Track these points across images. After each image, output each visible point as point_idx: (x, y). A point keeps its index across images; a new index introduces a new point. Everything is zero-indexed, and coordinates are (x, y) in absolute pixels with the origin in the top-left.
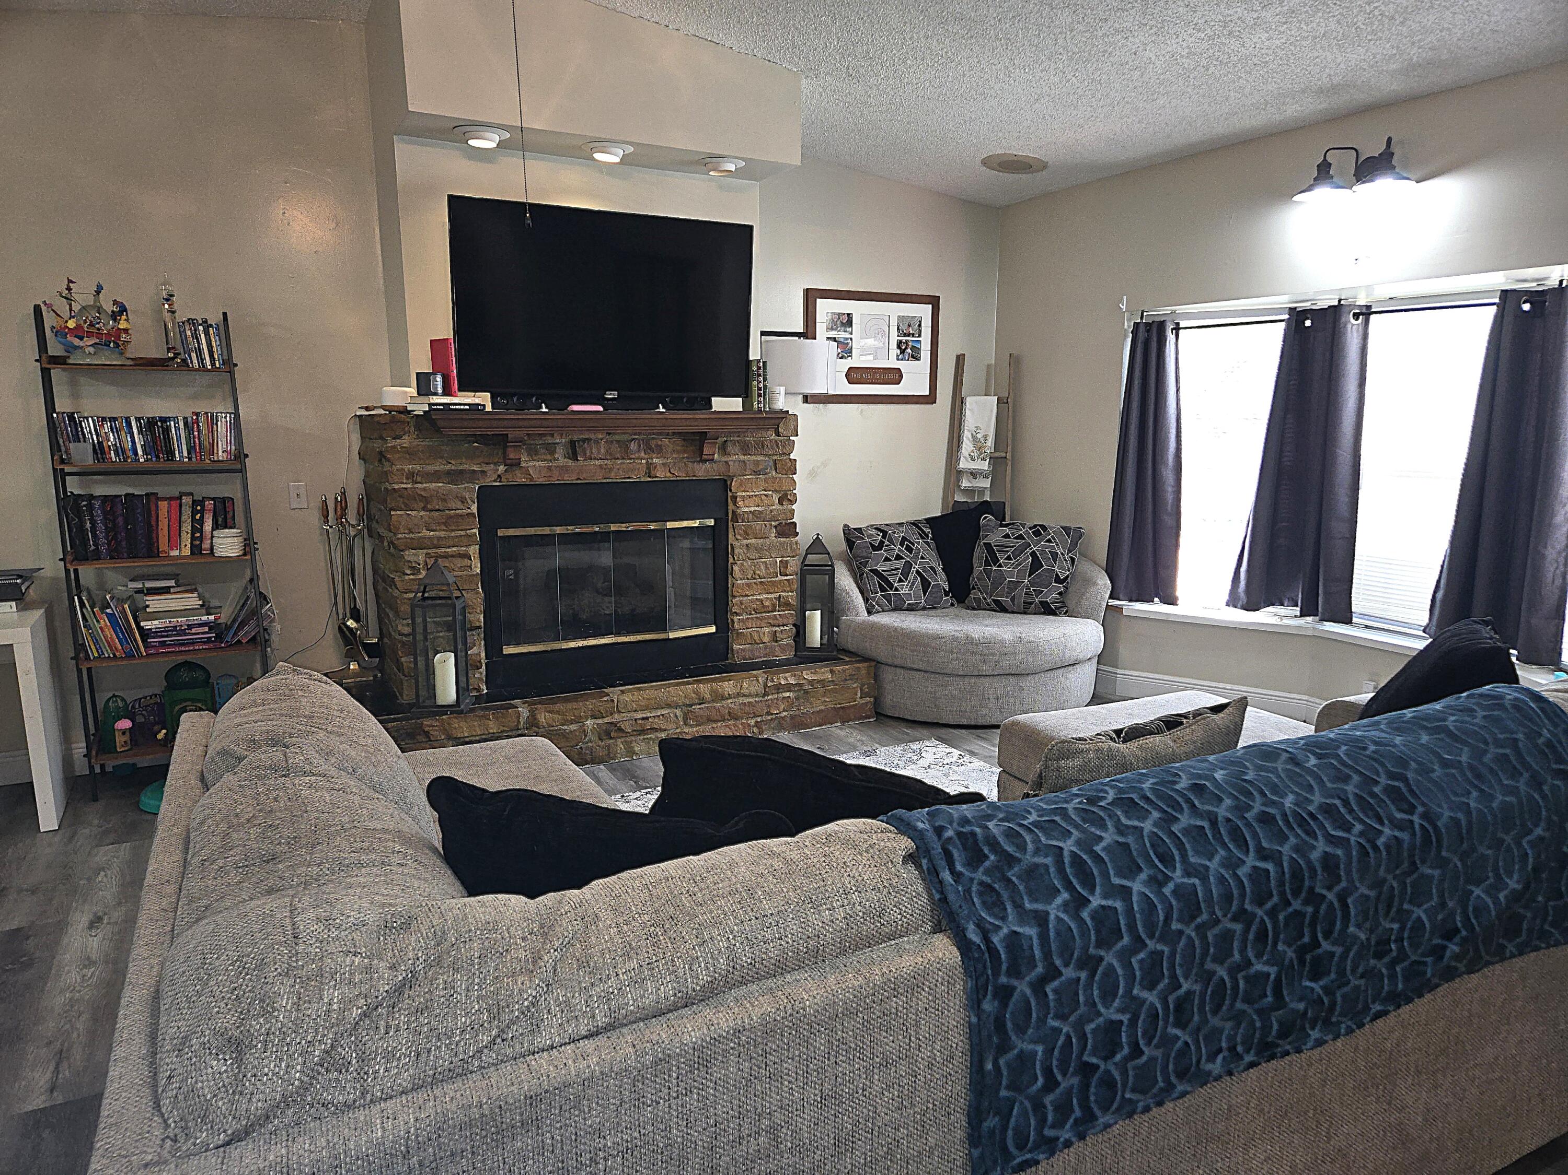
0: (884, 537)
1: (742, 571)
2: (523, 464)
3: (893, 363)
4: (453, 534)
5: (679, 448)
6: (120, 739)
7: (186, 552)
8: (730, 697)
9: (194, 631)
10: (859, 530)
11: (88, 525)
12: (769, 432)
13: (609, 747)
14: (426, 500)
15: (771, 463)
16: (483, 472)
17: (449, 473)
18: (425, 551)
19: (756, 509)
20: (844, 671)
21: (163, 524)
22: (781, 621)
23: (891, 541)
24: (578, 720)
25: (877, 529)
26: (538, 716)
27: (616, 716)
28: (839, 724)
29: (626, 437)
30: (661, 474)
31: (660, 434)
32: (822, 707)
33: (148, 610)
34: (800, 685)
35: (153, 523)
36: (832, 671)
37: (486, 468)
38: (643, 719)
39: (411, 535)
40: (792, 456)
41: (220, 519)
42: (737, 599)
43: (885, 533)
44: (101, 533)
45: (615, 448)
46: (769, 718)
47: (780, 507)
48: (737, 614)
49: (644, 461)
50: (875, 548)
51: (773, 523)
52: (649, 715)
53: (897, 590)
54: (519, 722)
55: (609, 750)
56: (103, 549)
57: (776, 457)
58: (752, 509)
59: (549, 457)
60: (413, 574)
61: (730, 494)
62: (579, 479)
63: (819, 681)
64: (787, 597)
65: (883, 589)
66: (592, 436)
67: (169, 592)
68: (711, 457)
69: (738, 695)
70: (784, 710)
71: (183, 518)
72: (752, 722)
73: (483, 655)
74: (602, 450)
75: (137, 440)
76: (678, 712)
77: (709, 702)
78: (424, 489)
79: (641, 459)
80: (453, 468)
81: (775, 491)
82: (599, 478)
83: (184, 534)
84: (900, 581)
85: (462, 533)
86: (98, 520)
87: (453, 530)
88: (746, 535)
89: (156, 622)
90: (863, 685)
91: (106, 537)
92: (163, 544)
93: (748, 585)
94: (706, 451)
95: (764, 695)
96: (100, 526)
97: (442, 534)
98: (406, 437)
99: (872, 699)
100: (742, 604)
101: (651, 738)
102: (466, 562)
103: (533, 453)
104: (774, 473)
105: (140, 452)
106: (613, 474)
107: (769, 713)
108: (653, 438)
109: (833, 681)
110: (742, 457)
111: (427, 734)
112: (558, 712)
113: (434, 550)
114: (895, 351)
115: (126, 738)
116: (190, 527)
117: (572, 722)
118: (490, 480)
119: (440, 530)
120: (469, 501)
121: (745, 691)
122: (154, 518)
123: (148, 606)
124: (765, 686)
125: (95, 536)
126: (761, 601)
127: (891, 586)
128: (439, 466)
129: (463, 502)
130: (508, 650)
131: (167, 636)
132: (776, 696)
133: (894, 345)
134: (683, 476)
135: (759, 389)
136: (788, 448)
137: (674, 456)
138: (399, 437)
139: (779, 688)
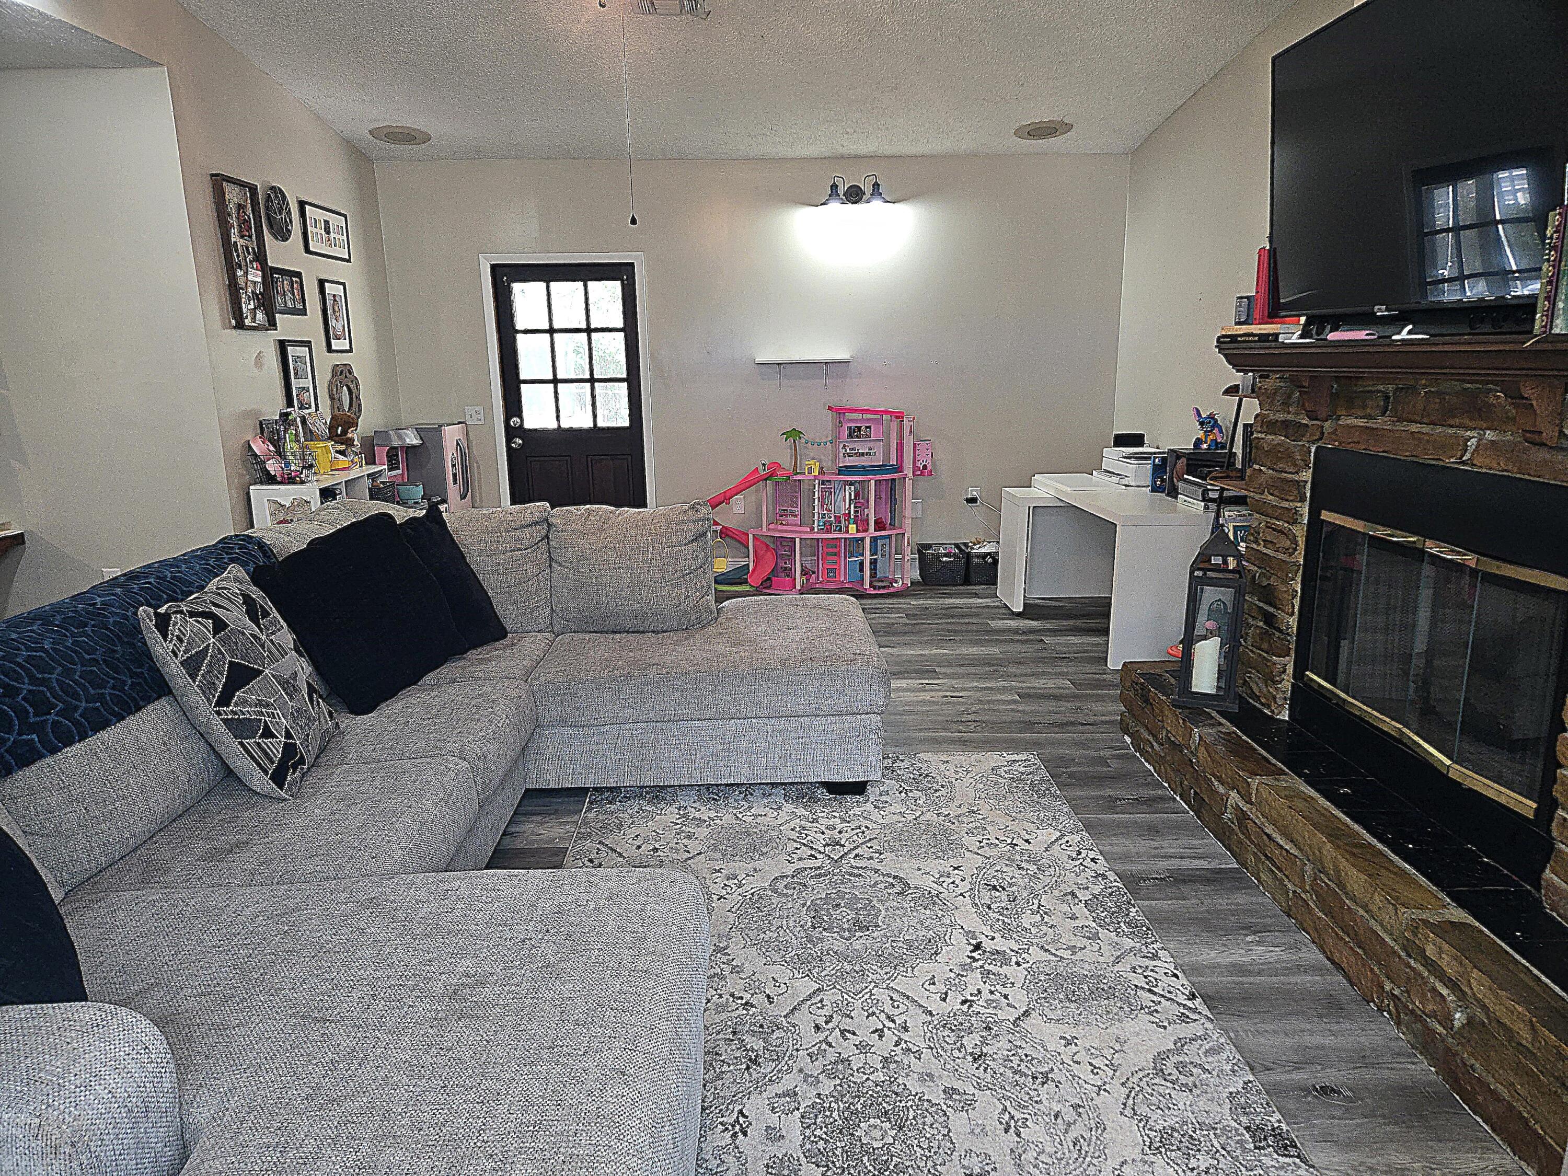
4: (1282, 504)
16: (1307, 426)
17: (1284, 424)
26: (1200, 749)
27: (1254, 809)
30: (1483, 462)
39: (1256, 496)
66: (1412, 382)
73: (1290, 670)
78: (1267, 442)
79: (1467, 428)
85: (1287, 504)
87: (1283, 499)
97: (1275, 501)
102: (1287, 543)
106: (1420, 450)
120: (1300, 463)
129: (1293, 464)
135: (1548, 281)
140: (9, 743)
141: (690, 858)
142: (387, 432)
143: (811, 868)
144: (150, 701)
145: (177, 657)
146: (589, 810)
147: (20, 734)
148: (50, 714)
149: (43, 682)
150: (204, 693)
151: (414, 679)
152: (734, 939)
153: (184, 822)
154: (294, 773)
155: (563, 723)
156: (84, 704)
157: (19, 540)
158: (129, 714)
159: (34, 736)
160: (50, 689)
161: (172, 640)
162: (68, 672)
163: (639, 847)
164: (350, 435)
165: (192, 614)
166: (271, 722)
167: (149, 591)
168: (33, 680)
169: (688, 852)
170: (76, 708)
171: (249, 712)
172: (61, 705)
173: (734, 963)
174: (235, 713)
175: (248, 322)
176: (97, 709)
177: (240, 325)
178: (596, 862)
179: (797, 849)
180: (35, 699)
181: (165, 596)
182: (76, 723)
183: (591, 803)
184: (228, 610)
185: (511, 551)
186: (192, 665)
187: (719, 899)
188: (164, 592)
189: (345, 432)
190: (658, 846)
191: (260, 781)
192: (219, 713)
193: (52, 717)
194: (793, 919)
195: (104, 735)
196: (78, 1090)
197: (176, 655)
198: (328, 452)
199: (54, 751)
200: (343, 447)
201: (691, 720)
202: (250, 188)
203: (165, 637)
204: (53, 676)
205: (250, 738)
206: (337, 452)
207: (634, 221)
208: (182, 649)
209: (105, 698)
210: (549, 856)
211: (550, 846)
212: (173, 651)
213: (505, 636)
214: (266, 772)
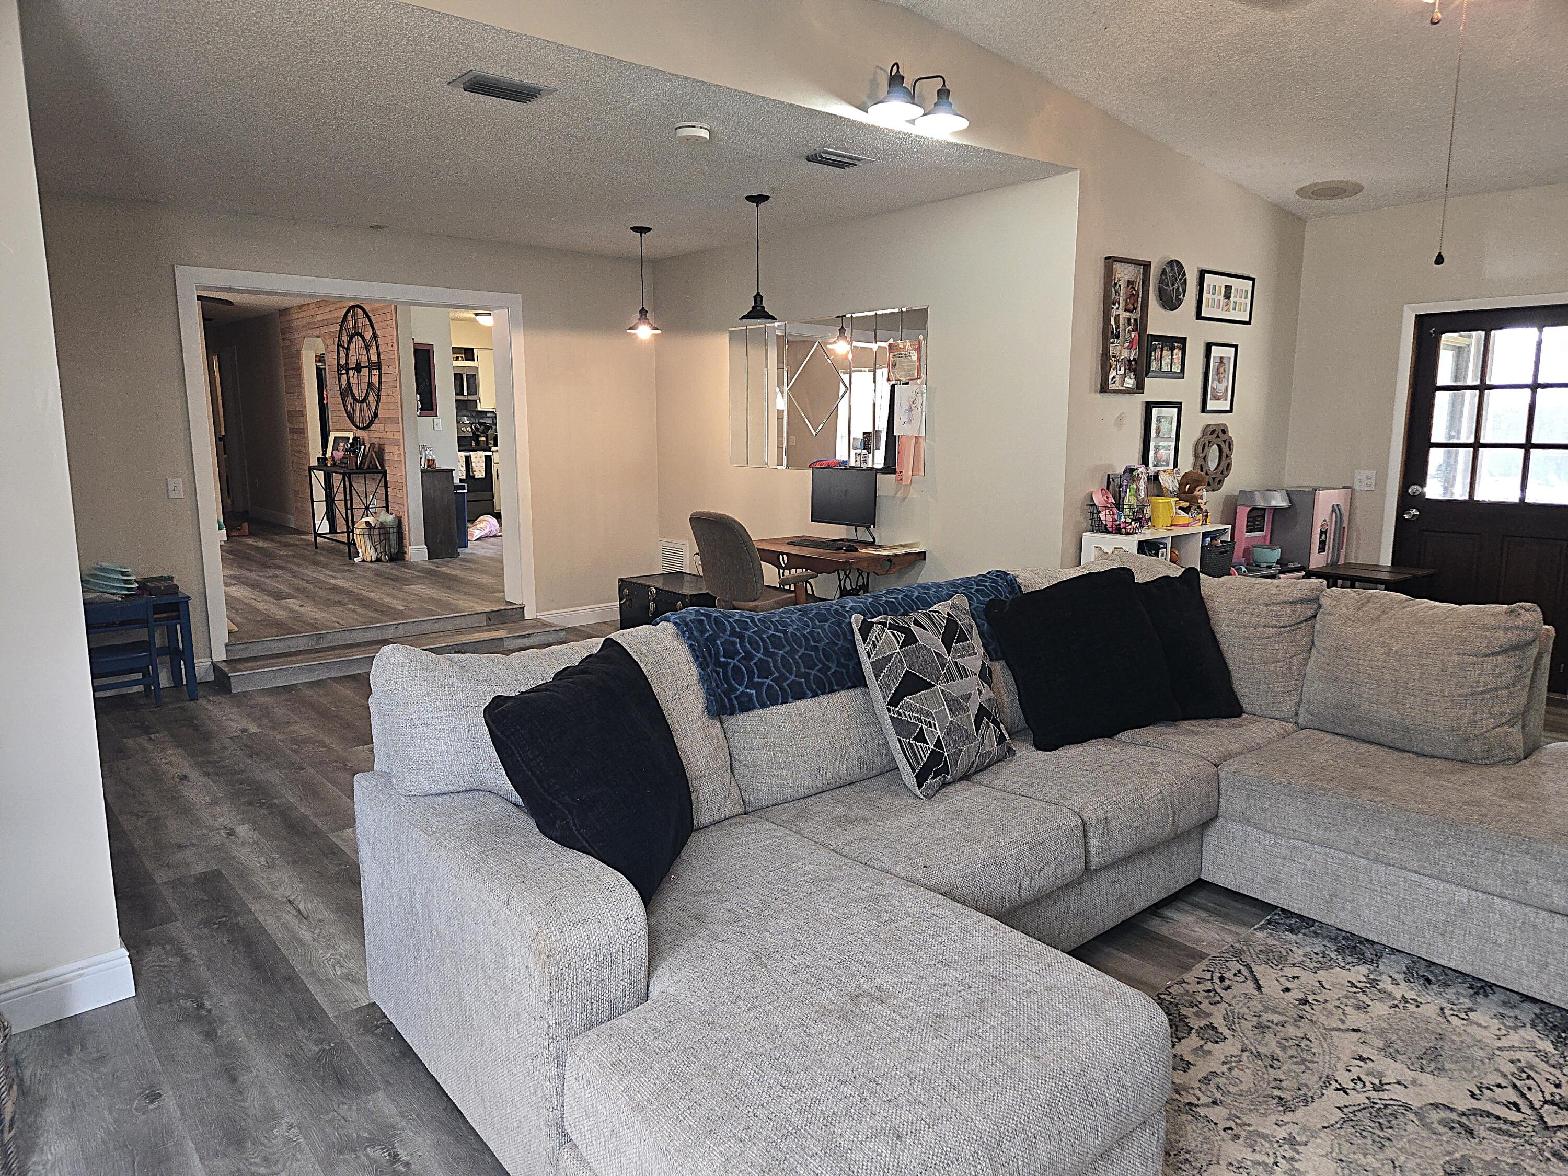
140: (738, 693)
141: (1339, 1030)
142: (1252, 493)
143: (1498, 1118)
144: (843, 687)
145: (869, 658)
146: (1261, 928)
147: (746, 688)
148: (768, 678)
149: (772, 655)
150: (881, 690)
151: (1109, 731)
152: (1319, 1141)
153: (848, 790)
154: (933, 778)
155: (1248, 821)
156: (793, 677)
157: (922, 555)
158: (823, 693)
159: (754, 692)
160: (775, 661)
161: (869, 643)
162: (793, 652)
163: (1287, 990)
164: (1196, 493)
165: (891, 627)
166: (927, 729)
167: (890, 605)
168: (767, 652)
169: (1343, 1022)
170: (787, 679)
171: (908, 716)
172: (777, 674)
173: (1297, 1165)
174: (900, 714)
175: (1111, 387)
176: (801, 683)
177: (1104, 389)
178: (1227, 983)
179: (1499, 1086)
180: (762, 666)
181: (902, 610)
182: (782, 689)
183: (1269, 922)
184: (925, 629)
185: (1265, 626)
186: (878, 667)
187: (1337, 1089)
188: (902, 607)
189: (1192, 490)
190: (1310, 999)
191: (909, 777)
192: (889, 710)
193: (769, 681)
194: (1418, 1160)
195: (801, 704)
196: (568, 923)
197: (869, 657)
198: (1170, 508)
199: (763, 706)
200: (1186, 504)
201: (1405, 869)
202: (1144, 265)
203: (864, 641)
204: (781, 652)
205: (906, 738)
206: (1180, 508)
207: (1439, 260)
208: (875, 652)
209: (809, 678)
210: (1185, 955)
211: (1195, 946)
212: (868, 653)
213: (1239, 716)
214: (914, 770)
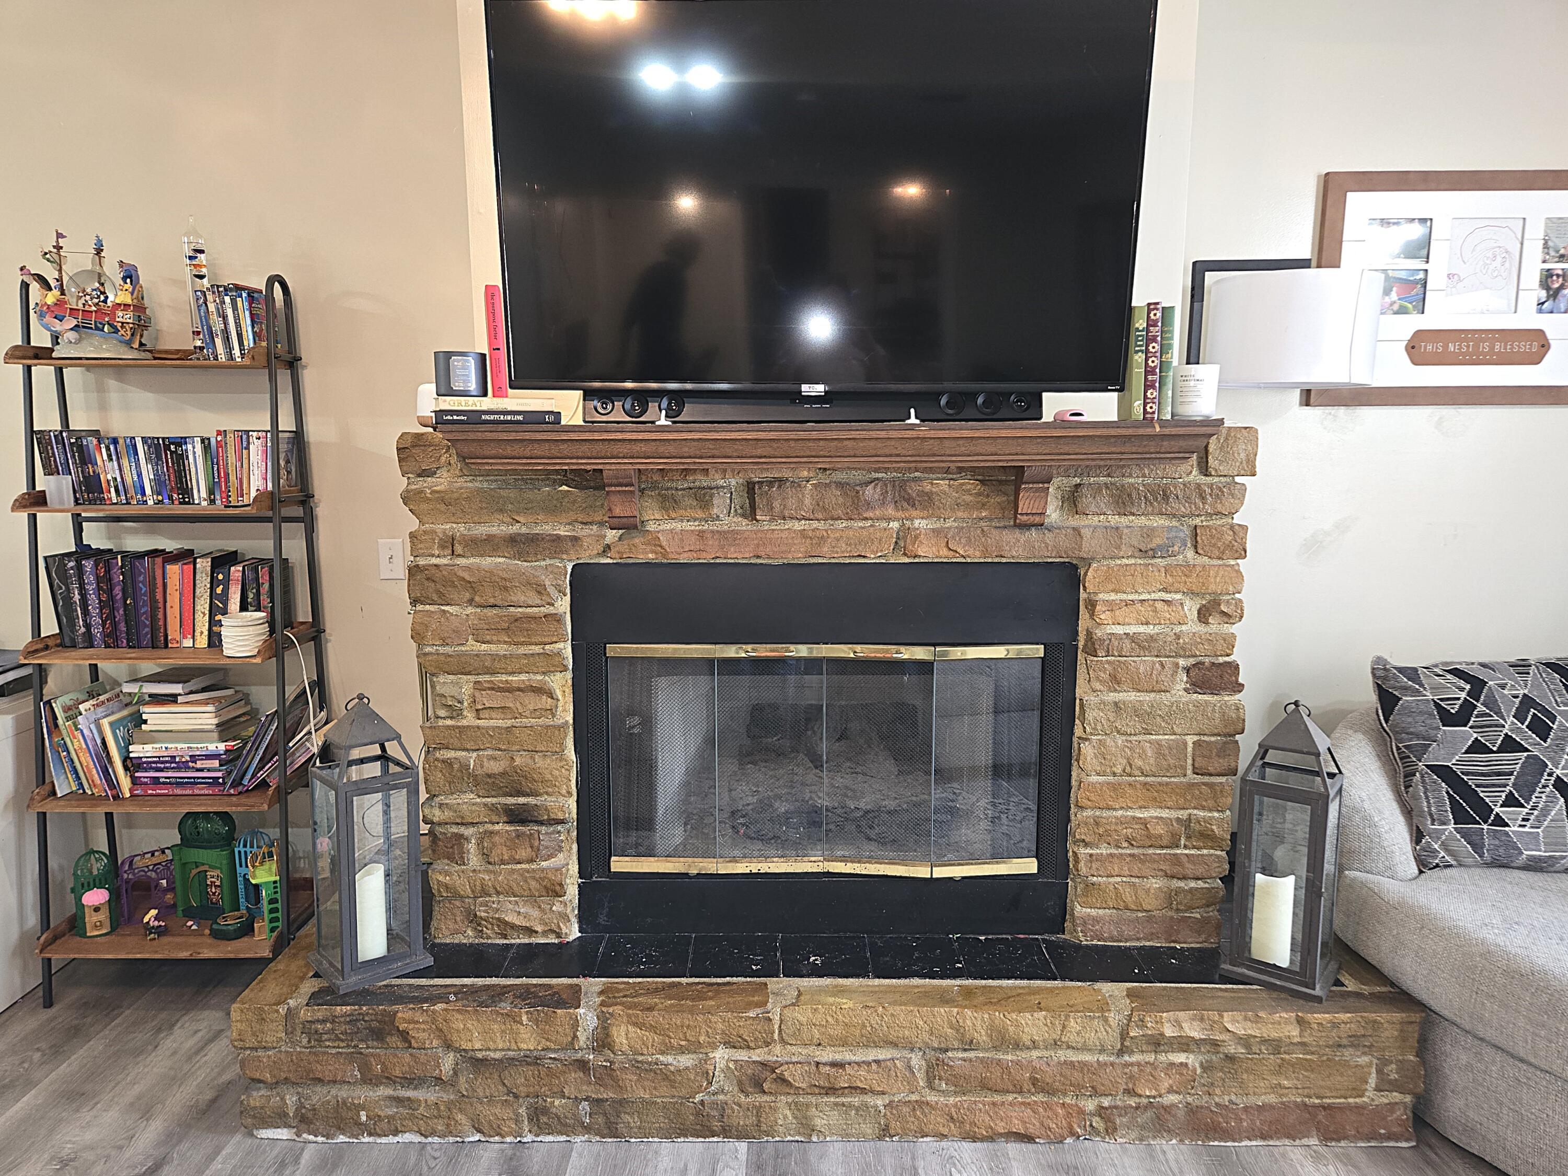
0: (1475, 693)
1: (1102, 756)
2: (651, 527)
3: (1528, 319)
4: (522, 650)
5: (968, 498)
6: (91, 919)
7: (203, 642)
8: (1035, 1045)
9: (199, 764)
10: (1412, 673)
11: (77, 597)
12: (1184, 467)
13: (759, 1109)
14: (470, 586)
15: (1187, 531)
16: (575, 539)
17: (513, 540)
18: (472, 678)
19: (1142, 629)
20: (1335, 1025)
21: (173, 600)
22: (1189, 869)
23: (1492, 704)
24: (693, 1047)
25: (1456, 672)
26: (614, 1031)
27: (778, 1049)
28: (1313, 1141)
29: (858, 476)
30: (928, 552)
31: (931, 470)
32: (1272, 1099)
33: (144, 727)
34: (1215, 1044)
35: (159, 596)
36: (1300, 1021)
37: (582, 531)
38: (834, 1064)
39: (448, 650)
40: (1238, 519)
41: (251, 595)
42: (1089, 813)
43: (1477, 685)
44: (94, 608)
45: (834, 497)
46: (1132, 1102)
47: (1200, 628)
48: (1086, 845)
49: (895, 525)
50: (1448, 719)
51: (1182, 662)
52: (849, 1057)
53: (1500, 821)
54: (575, 1037)
55: (758, 1116)
56: (97, 631)
57: (1197, 521)
58: (1131, 630)
59: (700, 514)
60: (451, 718)
61: (1083, 595)
62: (758, 557)
63: (1264, 1041)
64: (1208, 821)
65: (1460, 817)
66: (786, 474)
67: (175, 702)
68: (1037, 519)
69: (1056, 1044)
70: (1170, 1091)
71: (198, 591)
72: (1090, 1105)
73: (574, 868)
74: (807, 501)
75: (144, 473)
76: (916, 1060)
77: (987, 1050)
78: (467, 568)
79: (889, 520)
80: (524, 530)
81: (1192, 593)
82: (798, 556)
83: (198, 616)
84: (1510, 801)
85: (537, 649)
86: (91, 588)
87: (522, 644)
88: (1115, 681)
89: (148, 747)
90: (1385, 1062)
91: (101, 614)
92: (173, 631)
93: (1114, 787)
94: (1023, 507)
95: (1121, 1052)
96: (93, 599)
97: (502, 649)
98: (443, 473)
99: (1408, 1099)
100: (1097, 824)
101: (850, 1106)
102: (546, 702)
103: (669, 503)
104: (1190, 554)
105: (148, 491)
106: (826, 549)
107: (1130, 1092)
108: (915, 479)
109: (1303, 1044)
110: (1114, 520)
111: (405, 1036)
112: (653, 1028)
113: (487, 678)
114: (1534, 292)
115: (103, 916)
116: (207, 606)
117: (682, 1051)
118: (591, 554)
119: (499, 642)
120: (551, 590)
121: (1071, 1037)
122: (159, 591)
123: (145, 722)
124: (1124, 1035)
125: (86, 612)
126: (1144, 823)
127: (1484, 811)
128: (498, 528)
129: (539, 593)
130: (619, 864)
131: (161, 770)
132: (1151, 1058)
133: (1531, 278)
134: (975, 556)
135: (1149, 371)
136: (1228, 501)
137: (960, 514)
138: (431, 473)
139: (1157, 1043)
